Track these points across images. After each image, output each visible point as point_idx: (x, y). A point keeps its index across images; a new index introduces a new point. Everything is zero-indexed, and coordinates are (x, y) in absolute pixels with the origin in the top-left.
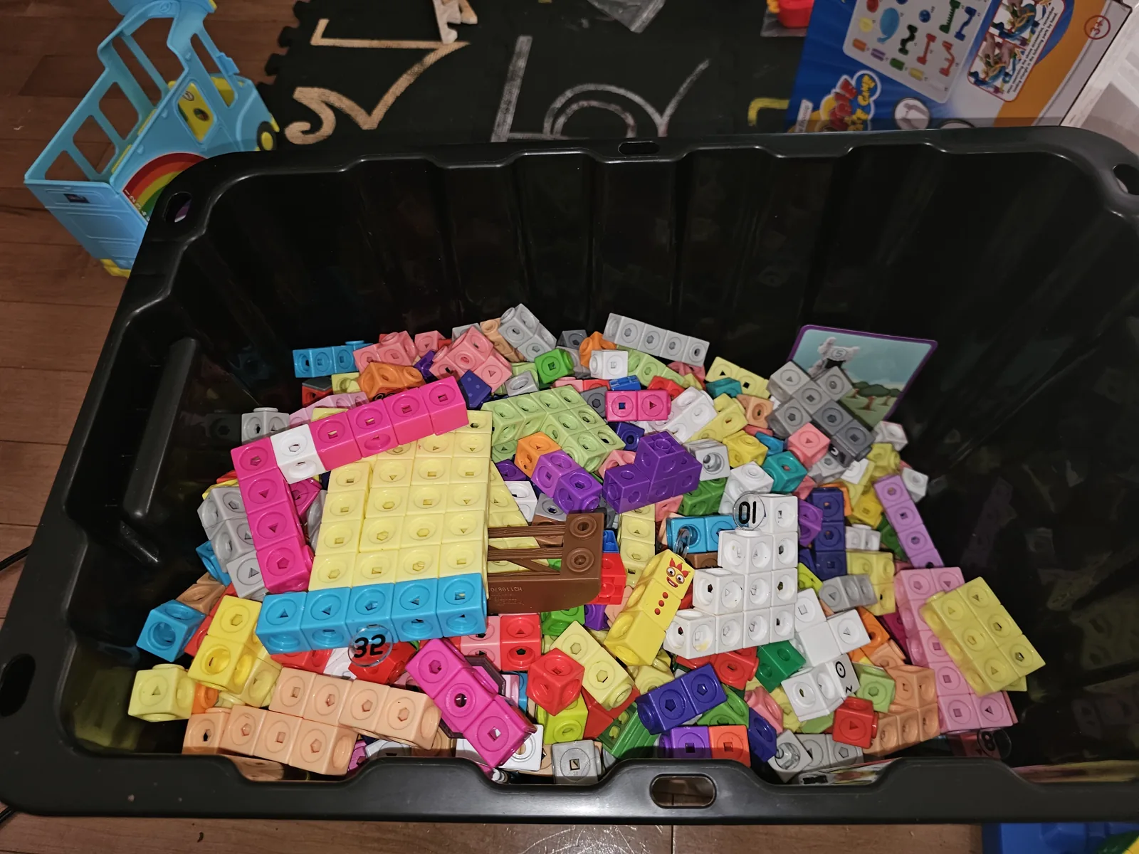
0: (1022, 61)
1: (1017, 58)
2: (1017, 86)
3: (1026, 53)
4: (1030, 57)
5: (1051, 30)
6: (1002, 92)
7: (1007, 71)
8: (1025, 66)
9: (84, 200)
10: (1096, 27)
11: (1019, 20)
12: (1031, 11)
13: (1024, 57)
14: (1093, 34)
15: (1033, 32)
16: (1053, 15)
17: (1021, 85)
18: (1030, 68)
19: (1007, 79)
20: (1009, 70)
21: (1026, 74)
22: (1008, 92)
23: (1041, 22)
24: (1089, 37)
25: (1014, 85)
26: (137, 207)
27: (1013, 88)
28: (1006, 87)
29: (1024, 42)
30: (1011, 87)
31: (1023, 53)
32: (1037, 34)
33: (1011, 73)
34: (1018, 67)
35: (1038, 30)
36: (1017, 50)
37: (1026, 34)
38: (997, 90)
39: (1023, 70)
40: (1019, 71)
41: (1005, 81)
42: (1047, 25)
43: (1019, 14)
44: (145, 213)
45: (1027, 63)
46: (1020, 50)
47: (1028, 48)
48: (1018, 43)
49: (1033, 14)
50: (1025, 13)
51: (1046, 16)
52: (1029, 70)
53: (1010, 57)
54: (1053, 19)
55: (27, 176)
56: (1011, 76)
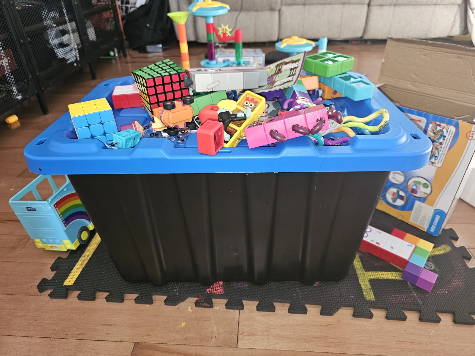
0: (442, 151)
1: (439, 150)
2: (441, 161)
3: (443, 148)
4: (445, 149)
5: (451, 138)
6: (435, 164)
7: (436, 155)
8: (443, 153)
9: (35, 210)
10: (471, 135)
11: (437, 135)
12: (441, 132)
13: (442, 149)
14: (470, 138)
15: (444, 140)
16: (451, 133)
17: (443, 160)
18: (446, 153)
19: (436, 158)
20: (437, 155)
21: (444, 156)
22: (438, 163)
23: (447, 136)
24: (469, 139)
25: (440, 161)
26: (58, 213)
27: (440, 162)
28: (437, 161)
29: (441, 144)
30: (439, 161)
31: (441, 148)
32: (446, 140)
33: (437, 156)
34: (440, 153)
35: (446, 138)
36: (438, 147)
37: (441, 140)
38: (433, 163)
39: (443, 155)
40: (441, 155)
41: (436, 159)
42: (450, 136)
43: (436, 133)
44: (61, 216)
45: (444, 151)
46: (440, 147)
47: (443, 146)
48: (438, 144)
49: (442, 133)
50: (439, 132)
51: (448, 133)
52: (445, 154)
53: (436, 149)
54: (452, 134)
55: (11, 199)
56: (438, 157)
